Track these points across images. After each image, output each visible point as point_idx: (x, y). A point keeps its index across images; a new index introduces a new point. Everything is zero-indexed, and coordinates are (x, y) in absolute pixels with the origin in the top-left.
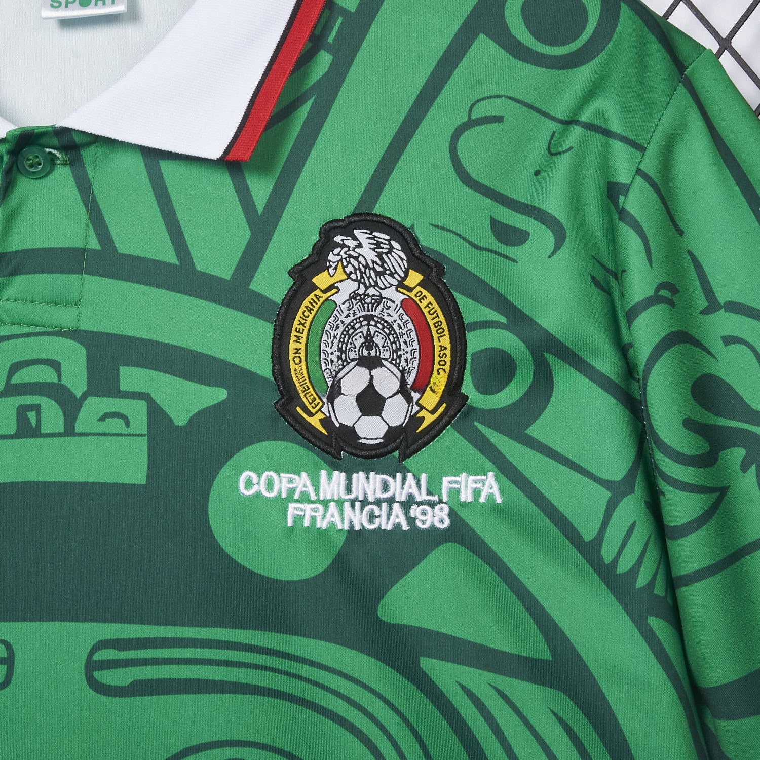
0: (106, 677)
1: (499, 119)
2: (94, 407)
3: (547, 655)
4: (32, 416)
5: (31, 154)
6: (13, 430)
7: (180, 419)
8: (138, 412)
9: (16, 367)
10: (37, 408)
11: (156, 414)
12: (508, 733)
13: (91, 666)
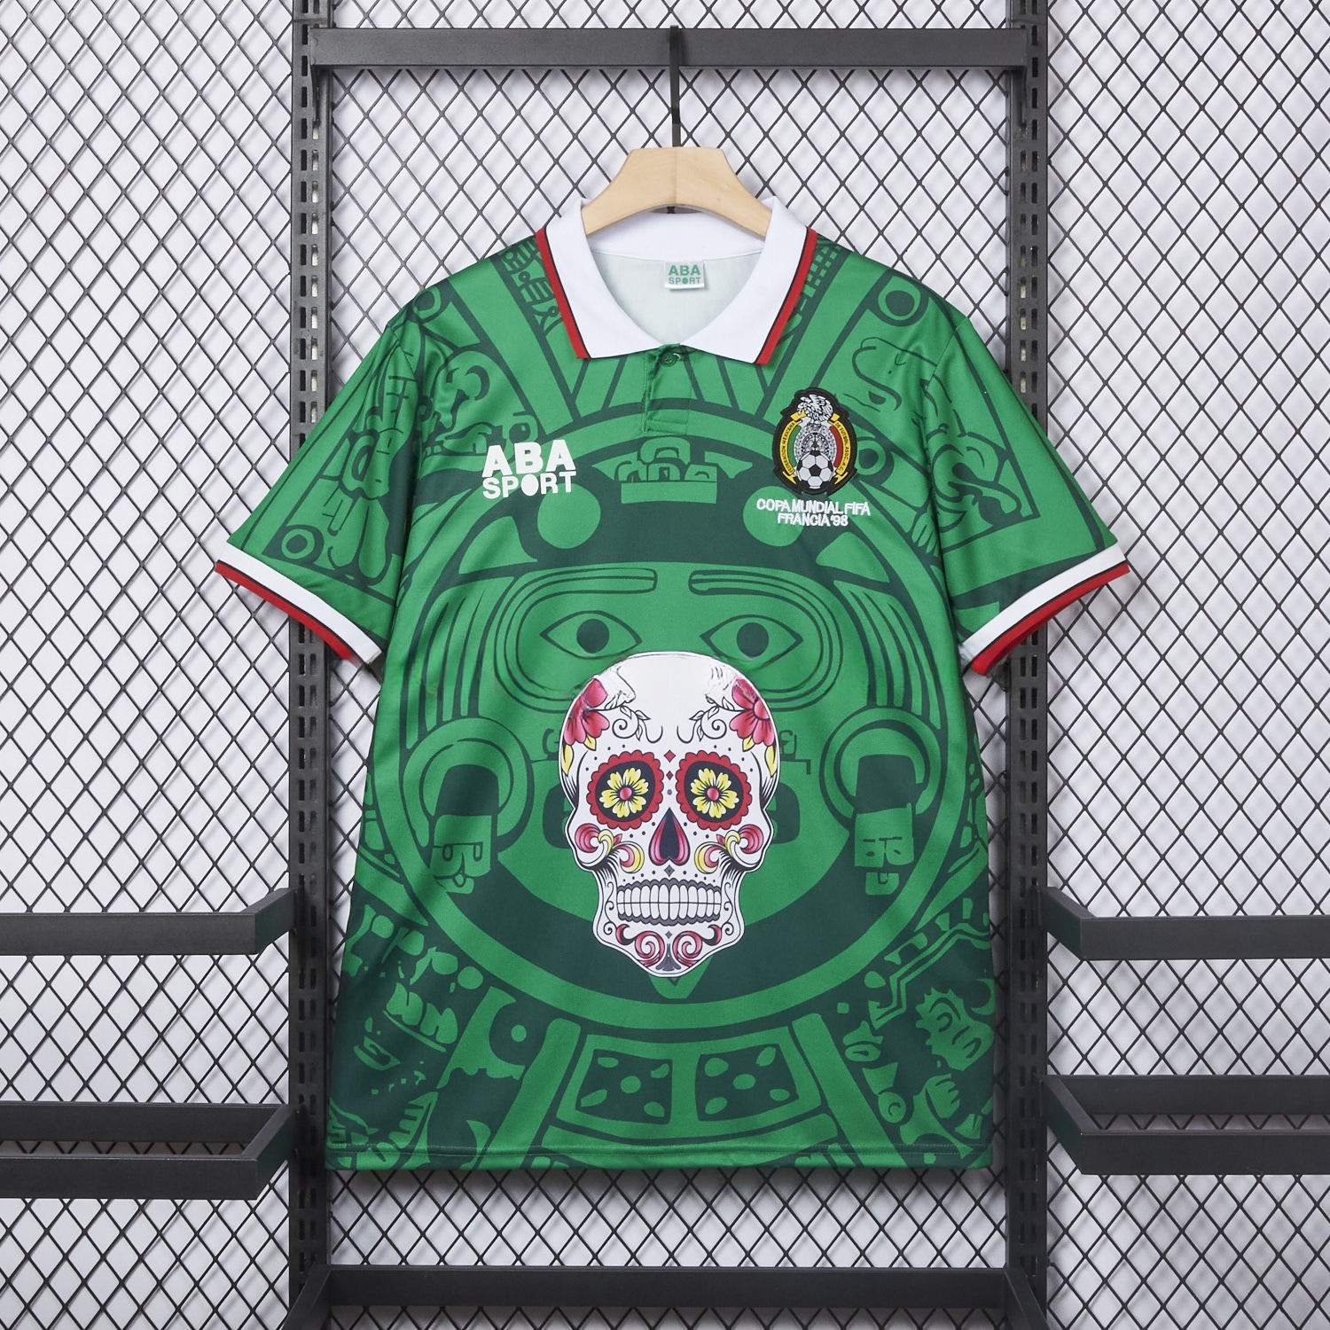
0: (696, 586)
1: (874, 348)
2: (693, 469)
3: (888, 581)
4: (666, 472)
5: (668, 357)
6: (657, 478)
7: (732, 476)
8: (713, 472)
9: (658, 451)
10: (668, 469)
11: (721, 473)
12: (871, 613)
13: (691, 582)
